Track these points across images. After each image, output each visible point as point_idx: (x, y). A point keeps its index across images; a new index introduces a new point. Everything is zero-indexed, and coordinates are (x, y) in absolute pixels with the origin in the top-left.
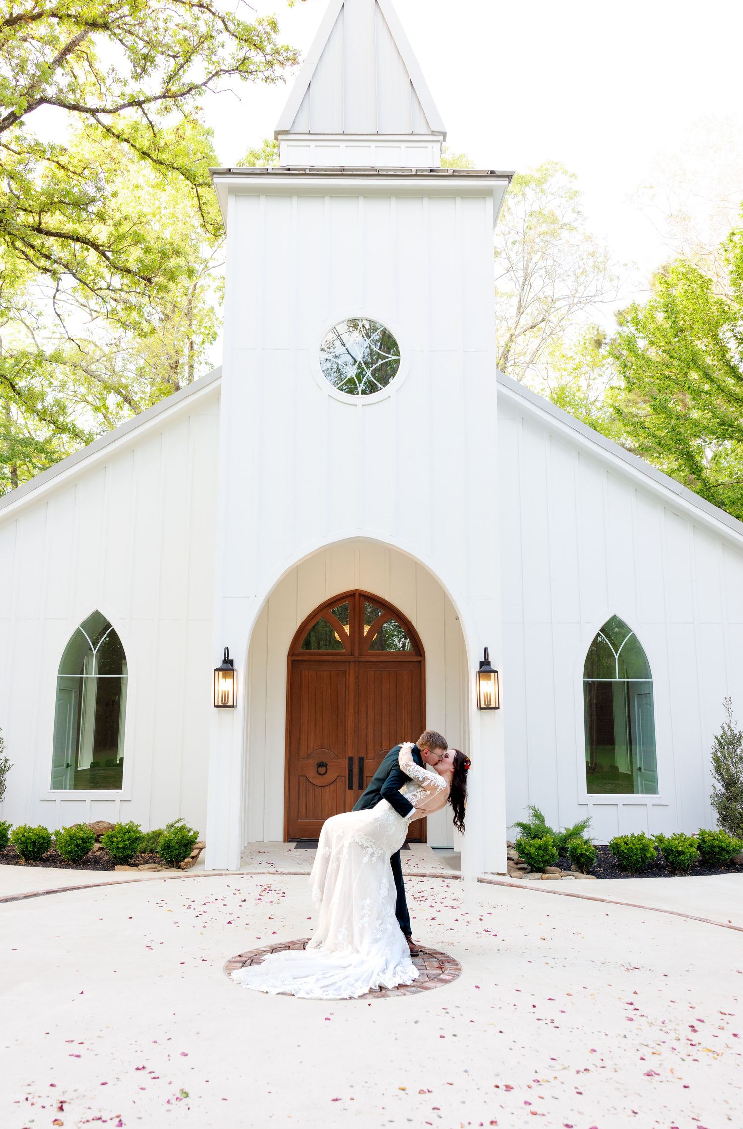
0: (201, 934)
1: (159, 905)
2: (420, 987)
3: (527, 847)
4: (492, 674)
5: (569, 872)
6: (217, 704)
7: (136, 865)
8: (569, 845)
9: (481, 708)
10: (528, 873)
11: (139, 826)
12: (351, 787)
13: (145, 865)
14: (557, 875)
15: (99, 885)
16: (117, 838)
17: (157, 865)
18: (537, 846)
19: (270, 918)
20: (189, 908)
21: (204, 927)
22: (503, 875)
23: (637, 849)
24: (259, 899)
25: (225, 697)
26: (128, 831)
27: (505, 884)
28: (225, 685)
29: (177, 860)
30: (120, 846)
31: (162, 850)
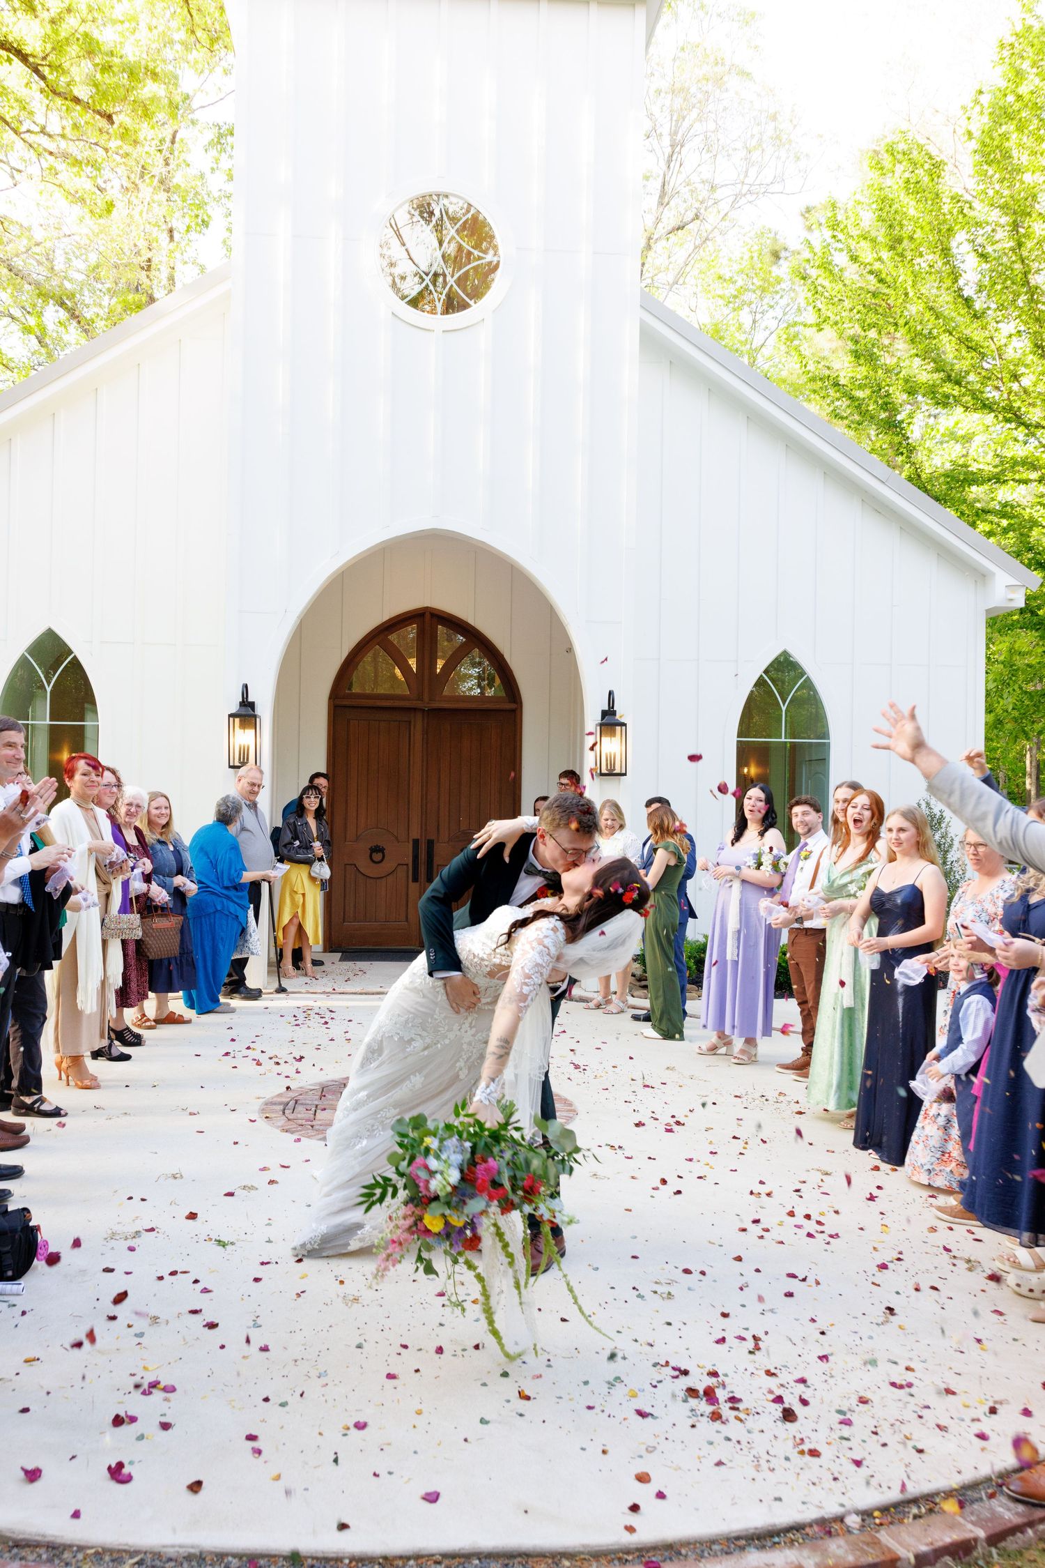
4: (618, 728)
6: (231, 764)
9: (602, 774)
12: (415, 879)
25: (244, 753)
28: (244, 737)
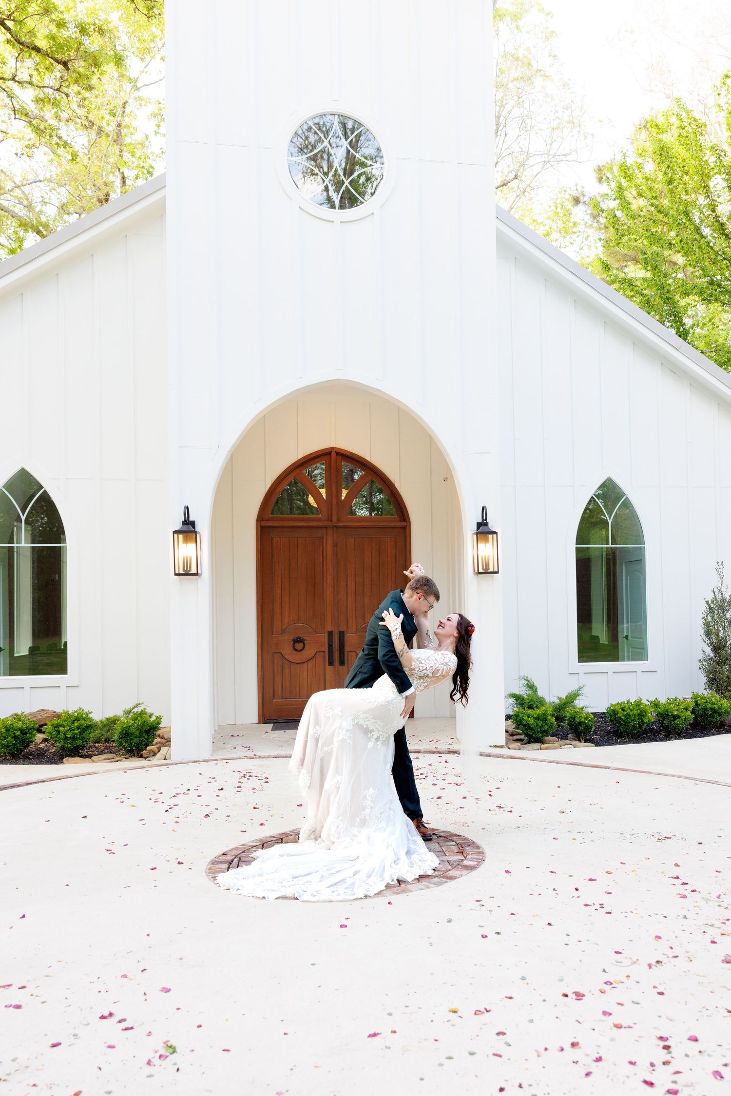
0: (174, 831)
1: (119, 800)
2: (443, 877)
3: (526, 718)
5: (567, 741)
6: (177, 572)
7: (90, 757)
8: (568, 714)
9: (479, 573)
10: (525, 744)
11: (90, 713)
12: (331, 663)
13: (100, 756)
14: (556, 745)
15: (44, 781)
16: (64, 727)
17: (114, 755)
18: (535, 716)
19: (255, 808)
20: (156, 801)
21: (177, 822)
22: (502, 747)
23: (634, 715)
24: (238, 787)
25: (187, 563)
26: (77, 719)
27: (505, 756)
28: (187, 550)
29: (137, 748)
30: (68, 736)
31: (120, 738)
